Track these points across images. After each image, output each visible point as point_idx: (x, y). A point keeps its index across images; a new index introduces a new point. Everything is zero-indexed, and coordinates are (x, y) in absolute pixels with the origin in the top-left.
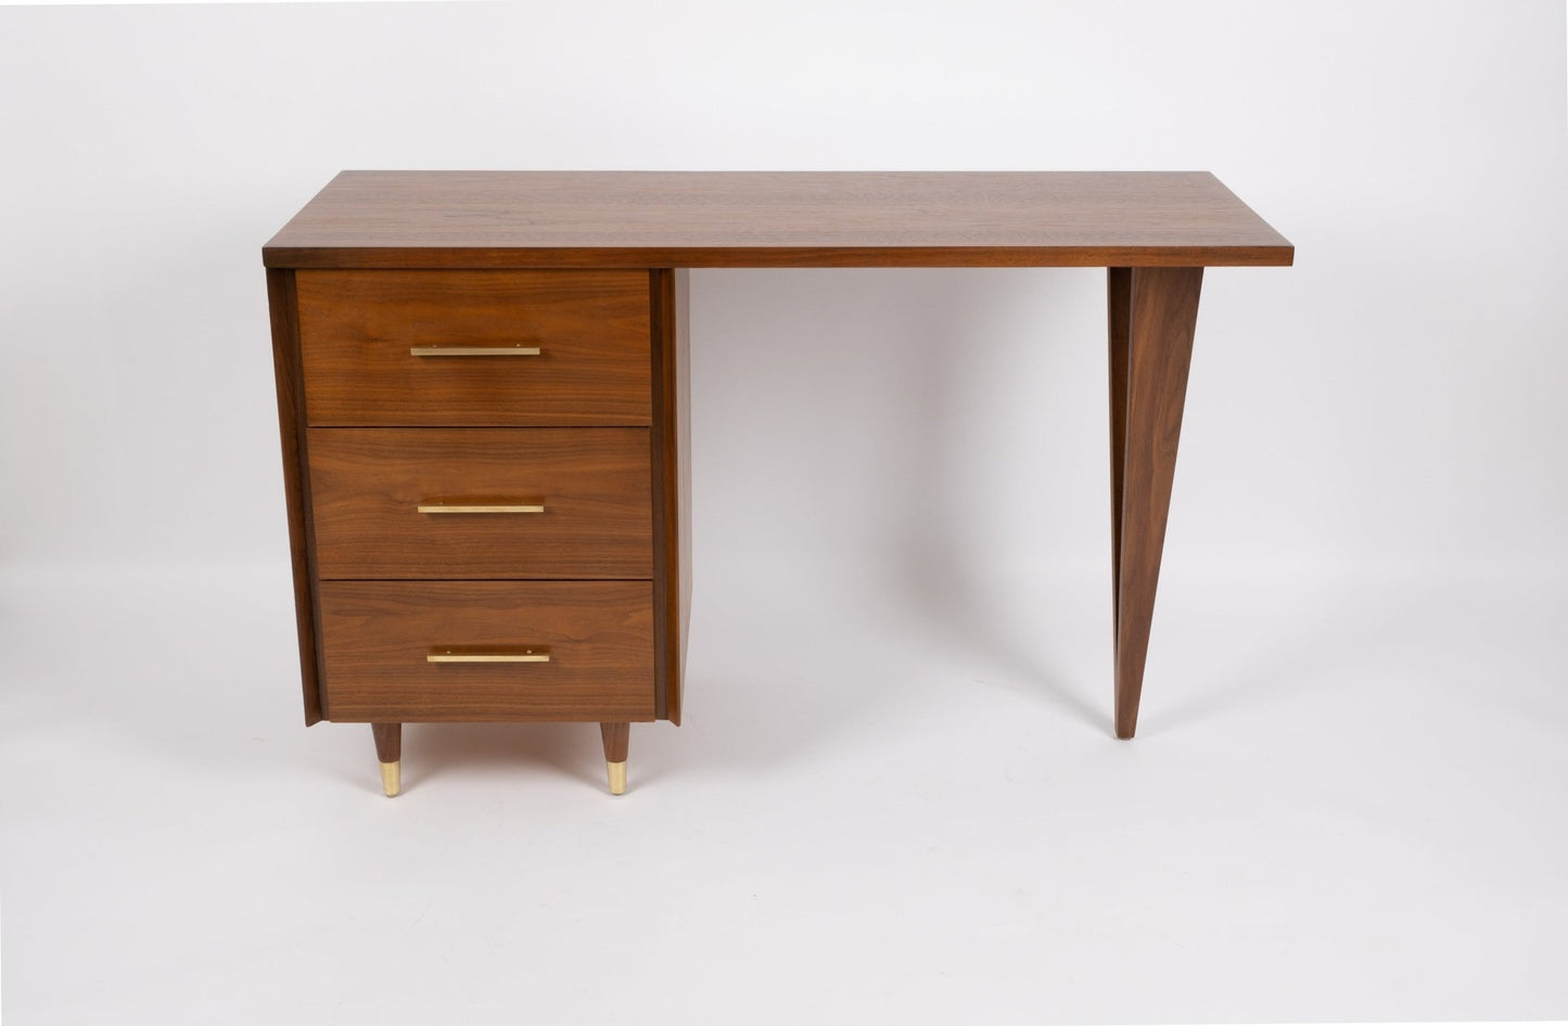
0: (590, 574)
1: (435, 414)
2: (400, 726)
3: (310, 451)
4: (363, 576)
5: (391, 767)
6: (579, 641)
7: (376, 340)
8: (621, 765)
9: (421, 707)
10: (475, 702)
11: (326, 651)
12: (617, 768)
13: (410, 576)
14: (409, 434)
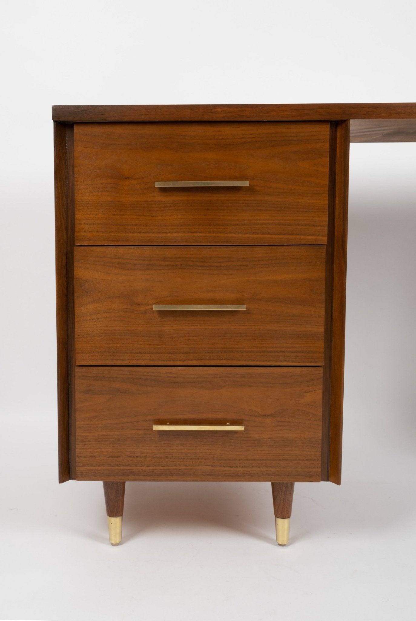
0: (276, 361)
1: (168, 235)
2: (124, 483)
3: (75, 264)
4: (109, 363)
5: (116, 521)
6: (265, 416)
7: (128, 178)
8: (286, 521)
9: (145, 468)
10: (186, 465)
11: (77, 423)
12: (283, 523)
13: (143, 363)
14: (148, 251)
